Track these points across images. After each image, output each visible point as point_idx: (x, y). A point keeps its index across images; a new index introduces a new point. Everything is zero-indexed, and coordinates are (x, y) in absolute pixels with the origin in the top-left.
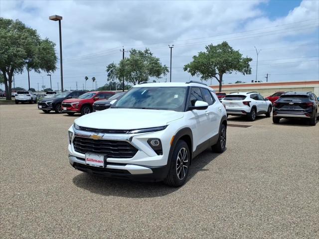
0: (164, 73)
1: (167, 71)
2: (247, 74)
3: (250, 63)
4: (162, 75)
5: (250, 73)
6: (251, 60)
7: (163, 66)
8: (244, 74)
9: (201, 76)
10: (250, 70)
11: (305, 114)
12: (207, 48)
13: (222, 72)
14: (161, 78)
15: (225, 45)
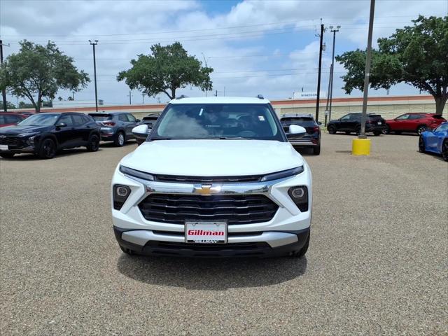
0: (82, 82)
1: (88, 80)
2: (207, 89)
3: (210, 75)
4: (80, 86)
5: (211, 89)
6: (211, 70)
7: (79, 72)
8: (203, 90)
9: (144, 89)
10: (211, 85)
11: (312, 141)
12: (152, 49)
13: (175, 85)
14: (79, 90)
15: (177, 46)
